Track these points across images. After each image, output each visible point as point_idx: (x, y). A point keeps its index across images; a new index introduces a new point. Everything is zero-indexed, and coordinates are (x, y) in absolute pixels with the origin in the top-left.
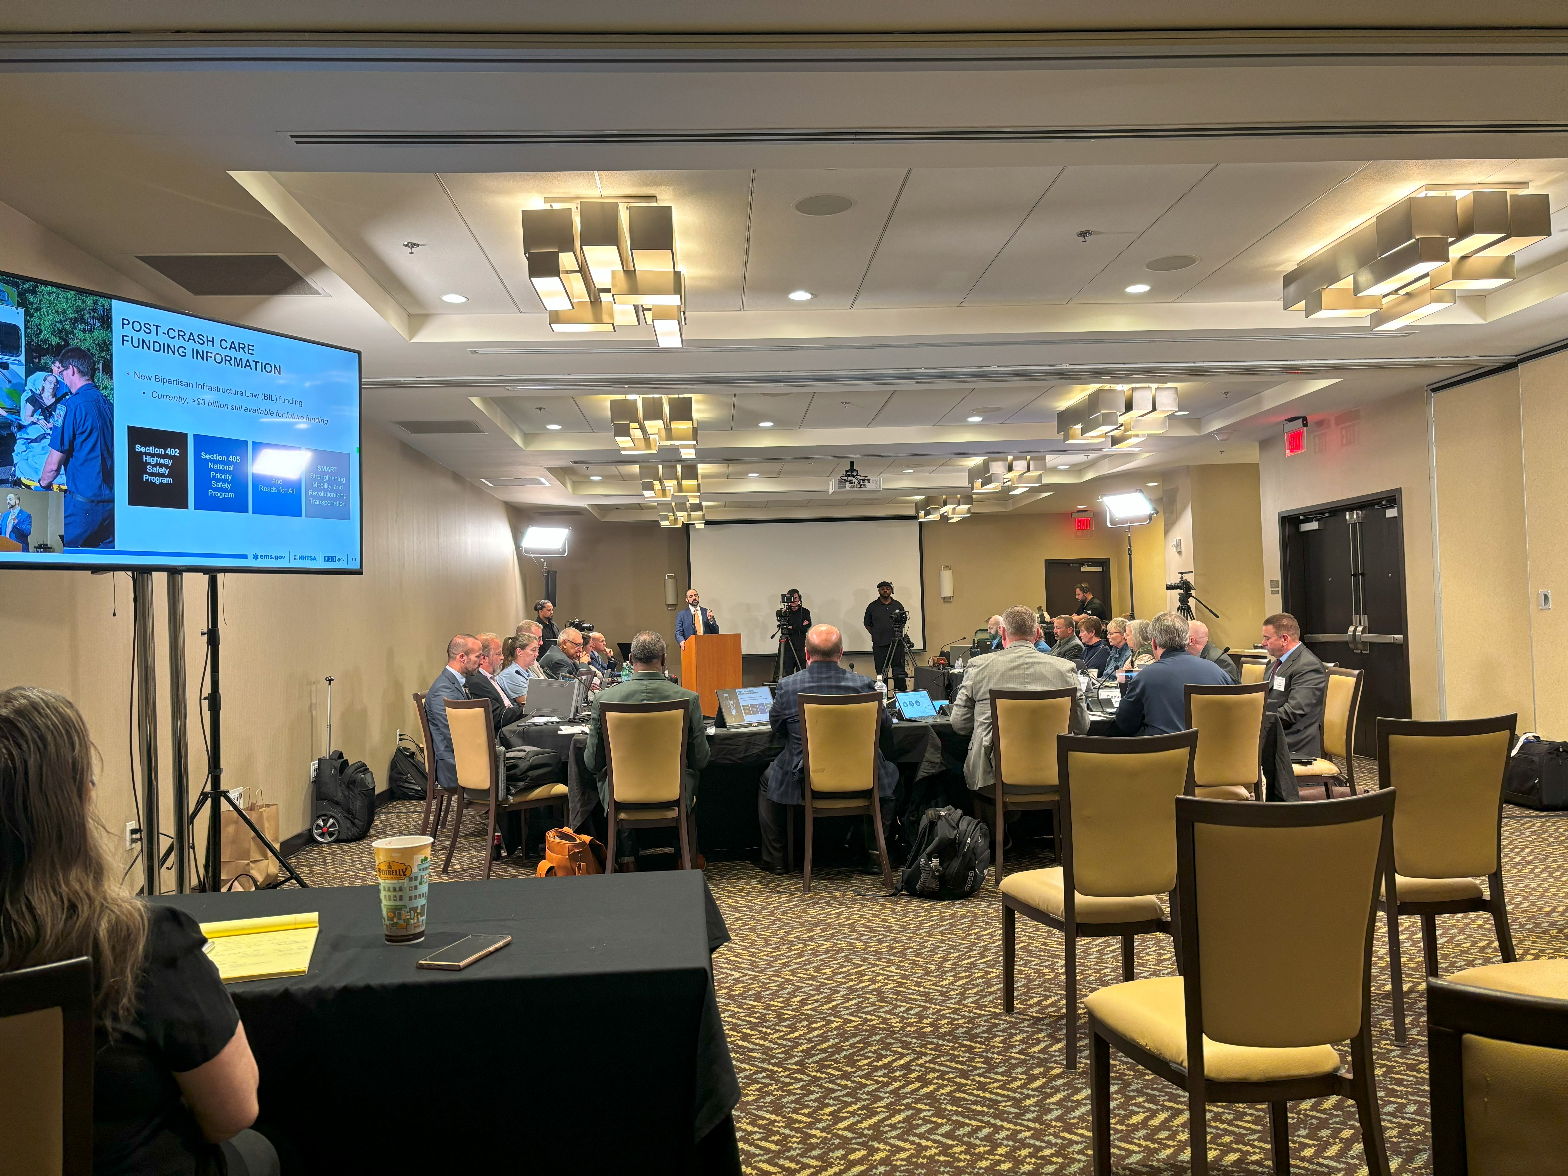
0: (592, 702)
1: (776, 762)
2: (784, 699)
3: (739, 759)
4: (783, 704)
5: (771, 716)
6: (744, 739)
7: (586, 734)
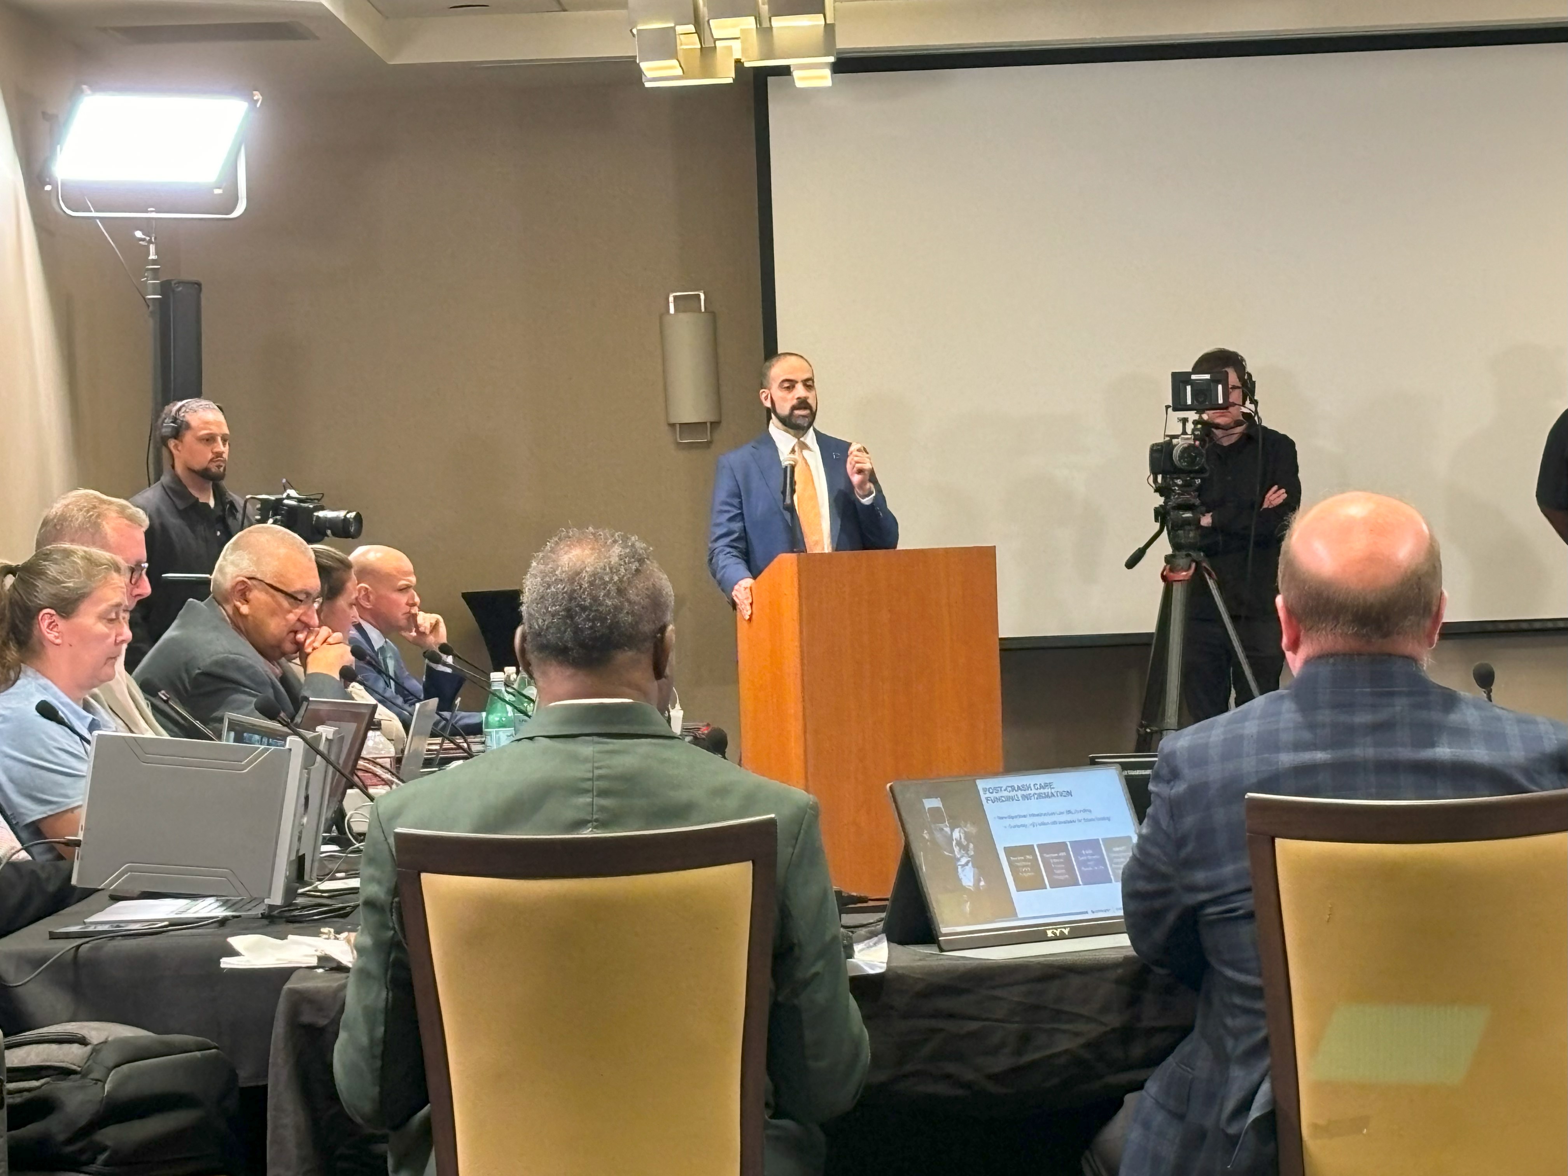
0: (360, 837)
1: (1152, 1087)
2: (1189, 821)
3: (993, 1077)
4: (1181, 843)
5: (1129, 896)
6: (1015, 995)
7: (340, 968)
